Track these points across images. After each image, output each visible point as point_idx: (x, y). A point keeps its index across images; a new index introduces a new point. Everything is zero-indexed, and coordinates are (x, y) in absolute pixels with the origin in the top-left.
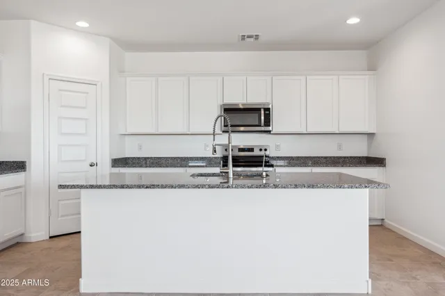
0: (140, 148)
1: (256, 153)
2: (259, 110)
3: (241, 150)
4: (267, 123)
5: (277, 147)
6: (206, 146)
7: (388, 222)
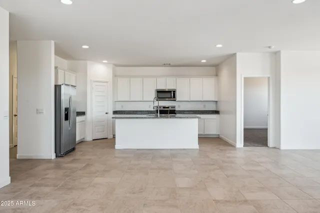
0: (122, 106)
1: (170, 109)
2: (171, 92)
3: (164, 107)
4: (174, 97)
5: (179, 106)
6: (150, 106)
7: (221, 136)
